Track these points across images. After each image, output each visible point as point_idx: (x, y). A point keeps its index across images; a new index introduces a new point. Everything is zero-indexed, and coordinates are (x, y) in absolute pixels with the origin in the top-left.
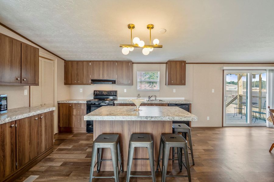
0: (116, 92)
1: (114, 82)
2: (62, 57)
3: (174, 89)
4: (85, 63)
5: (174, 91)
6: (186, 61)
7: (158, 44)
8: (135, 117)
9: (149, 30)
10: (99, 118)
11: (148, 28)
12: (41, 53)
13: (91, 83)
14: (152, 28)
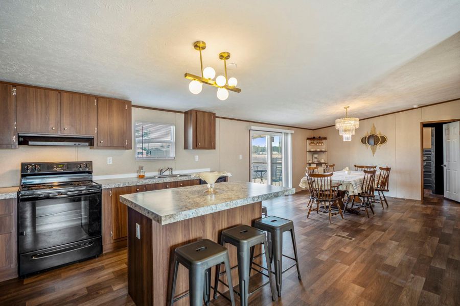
0: (90, 164)
3: (196, 156)
5: (196, 158)
6: (215, 114)
7: (235, 85)
8: (241, 200)
10: (191, 214)
11: (221, 57)
13: (19, 144)
14: (228, 58)
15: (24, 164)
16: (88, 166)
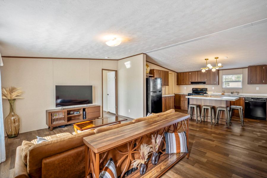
0: (206, 89)
1: (204, 83)
3: (257, 88)
4: (187, 73)
9: (216, 59)
12: (170, 72)
14: (218, 58)
15: (193, 88)
16: (206, 90)
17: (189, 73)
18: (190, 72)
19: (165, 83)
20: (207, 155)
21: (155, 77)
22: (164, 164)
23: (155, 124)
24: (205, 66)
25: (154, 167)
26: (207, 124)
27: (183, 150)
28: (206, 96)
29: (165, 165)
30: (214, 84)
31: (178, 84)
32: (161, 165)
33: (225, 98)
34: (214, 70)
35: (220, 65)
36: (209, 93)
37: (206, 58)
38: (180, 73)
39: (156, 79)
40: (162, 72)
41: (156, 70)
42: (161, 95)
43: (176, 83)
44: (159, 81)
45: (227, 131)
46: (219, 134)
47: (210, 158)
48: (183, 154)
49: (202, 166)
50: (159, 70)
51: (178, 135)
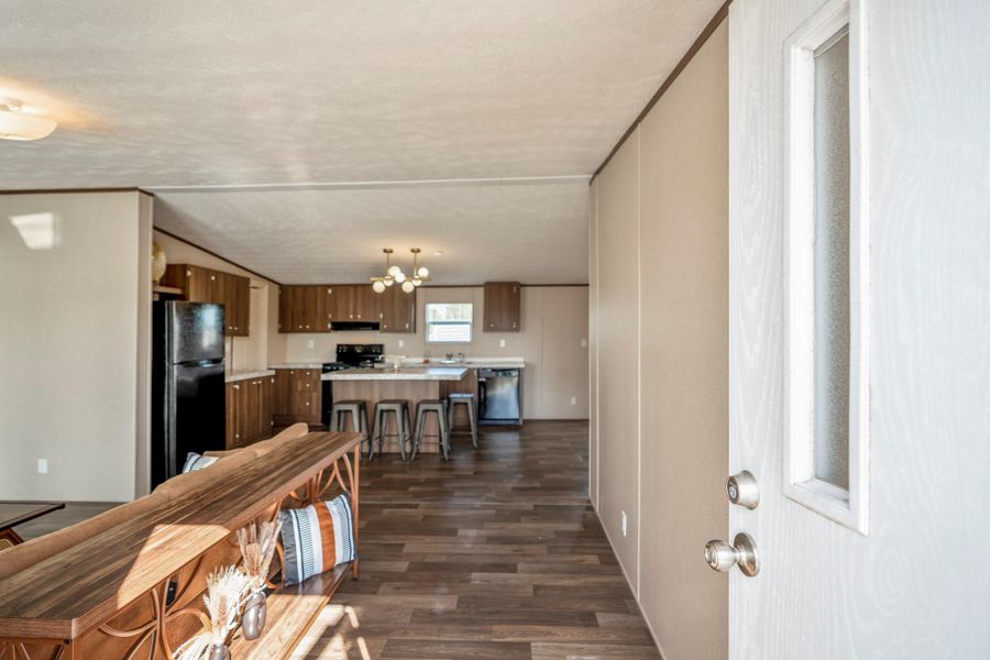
0: (381, 346)
1: (375, 327)
2: (276, 279)
3: (502, 341)
4: (319, 289)
5: (503, 343)
6: (519, 283)
7: (426, 276)
9: (413, 254)
11: (412, 251)
12: (254, 282)
13: (332, 329)
14: (418, 251)
15: (339, 346)
16: (380, 349)
17: (326, 291)
18: (330, 286)
19: (235, 322)
20: (406, 550)
21: (192, 299)
22: (288, 620)
23: (265, 480)
24: (381, 272)
25: (255, 644)
26: (389, 462)
27: (343, 553)
28: (381, 371)
29: (296, 623)
30: (404, 331)
31: (283, 330)
32: (279, 628)
33: (436, 374)
34: (408, 287)
35: (424, 272)
36: (390, 358)
37: (388, 247)
38: (294, 287)
39: (198, 305)
40: (225, 279)
41: (198, 269)
42: (222, 376)
43: (276, 326)
44: (209, 317)
45: (442, 469)
46: (428, 482)
47: (414, 554)
48: (344, 568)
49: (399, 584)
50: (208, 272)
51: (325, 508)
